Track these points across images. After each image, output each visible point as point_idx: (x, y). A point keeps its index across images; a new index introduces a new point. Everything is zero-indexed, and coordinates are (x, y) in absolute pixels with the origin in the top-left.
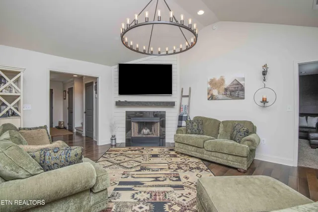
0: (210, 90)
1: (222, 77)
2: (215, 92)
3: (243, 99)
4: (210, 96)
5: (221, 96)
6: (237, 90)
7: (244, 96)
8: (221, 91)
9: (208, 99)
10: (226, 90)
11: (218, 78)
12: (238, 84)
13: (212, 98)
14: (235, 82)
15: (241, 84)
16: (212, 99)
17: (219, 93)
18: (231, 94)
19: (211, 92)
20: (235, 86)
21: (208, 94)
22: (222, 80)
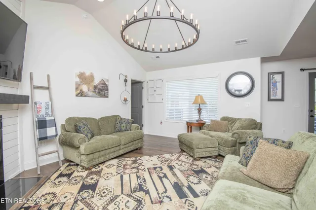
0: (79, 85)
1: (91, 73)
2: (85, 88)
3: (108, 97)
4: (79, 92)
5: (90, 94)
6: (104, 89)
7: (108, 94)
8: (90, 88)
9: (77, 96)
10: (95, 87)
11: (88, 74)
12: (105, 84)
13: (81, 94)
14: (102, 82)
15: (106, 85)
16: (81, 96)
17: (89, 89)
18: (99, 92)
19: (80, 88)
20: (102, 85)
21: (77, 89)
22: (92, 77)
